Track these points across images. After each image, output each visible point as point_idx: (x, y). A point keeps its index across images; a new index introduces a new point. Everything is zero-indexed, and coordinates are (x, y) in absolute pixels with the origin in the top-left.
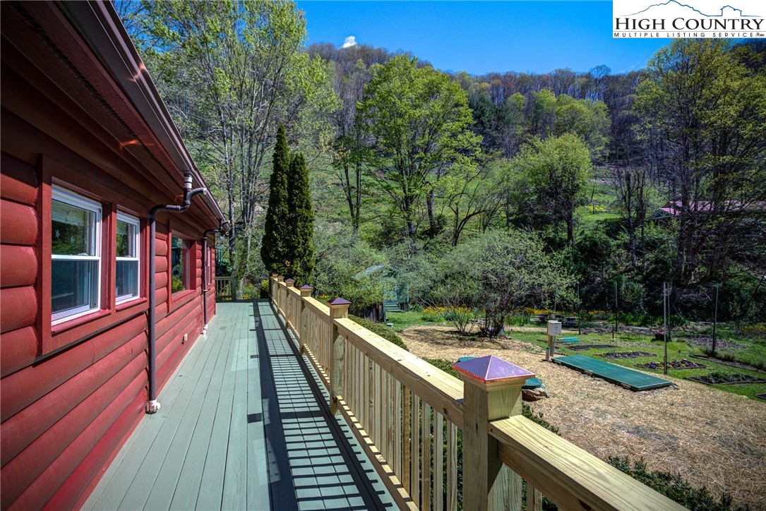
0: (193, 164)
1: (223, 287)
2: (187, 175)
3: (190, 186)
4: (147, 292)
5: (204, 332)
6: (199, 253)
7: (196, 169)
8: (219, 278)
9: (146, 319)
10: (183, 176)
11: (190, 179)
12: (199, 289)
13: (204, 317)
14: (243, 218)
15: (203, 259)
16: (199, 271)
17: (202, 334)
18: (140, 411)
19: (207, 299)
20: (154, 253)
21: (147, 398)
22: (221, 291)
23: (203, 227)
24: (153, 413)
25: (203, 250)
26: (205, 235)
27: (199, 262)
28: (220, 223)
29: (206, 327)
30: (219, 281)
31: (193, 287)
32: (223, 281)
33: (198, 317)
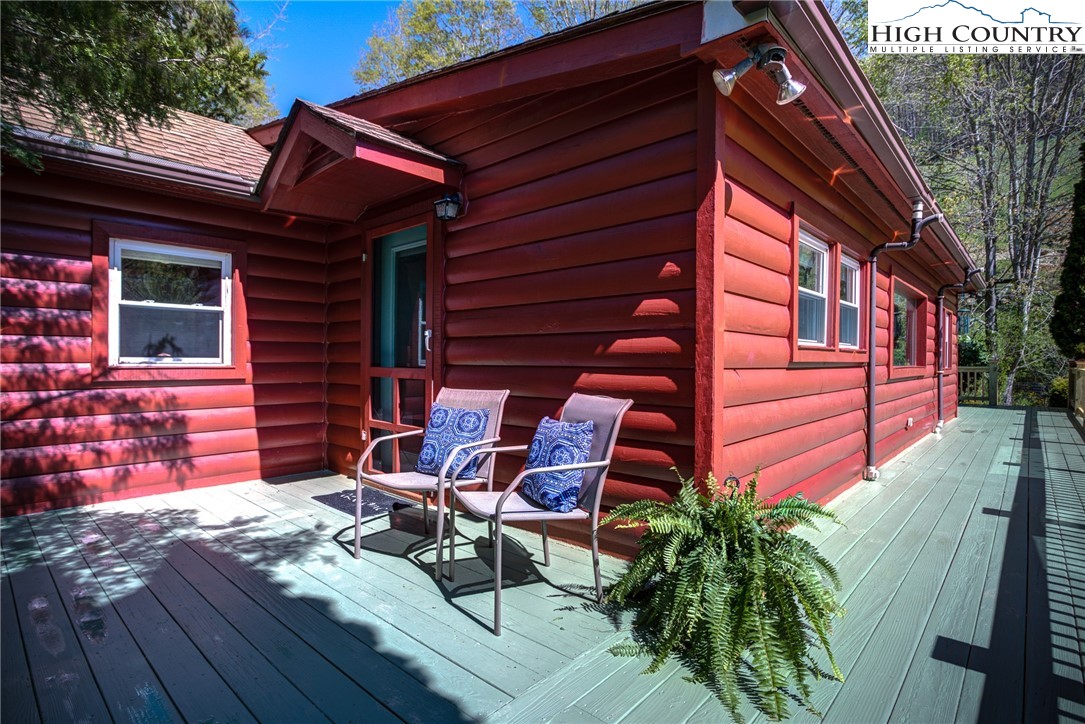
0: (924, 186)
1: (972, 382)
2: (915, 203)
3: (920, 215)
4: (867, 345)
5: (938, 430)
6: (930, 318)
7: (928, 192)
8: (964, 369)
9: (864, 374)
10: (911, 205)
11: (920, 206)
12: (930, 369)
13: (937, 411)
14: (1015, 271)
15: (937, 326)
16: (930, 343)
17: (935, 432)
18: (856, 474)
19: (943, 389)
20: (874, 305)
21: (865, 462)
22: (967, 389)
23: (937, 282)
24: (871, 480)
25: (937, 314)
26: (940, 294)
27: (930, 331)
28: (966, 272)
29: (941, 424)
30: (965, 375)
31: (922, 363)
32: (972, 374)
33: (929, 406)
